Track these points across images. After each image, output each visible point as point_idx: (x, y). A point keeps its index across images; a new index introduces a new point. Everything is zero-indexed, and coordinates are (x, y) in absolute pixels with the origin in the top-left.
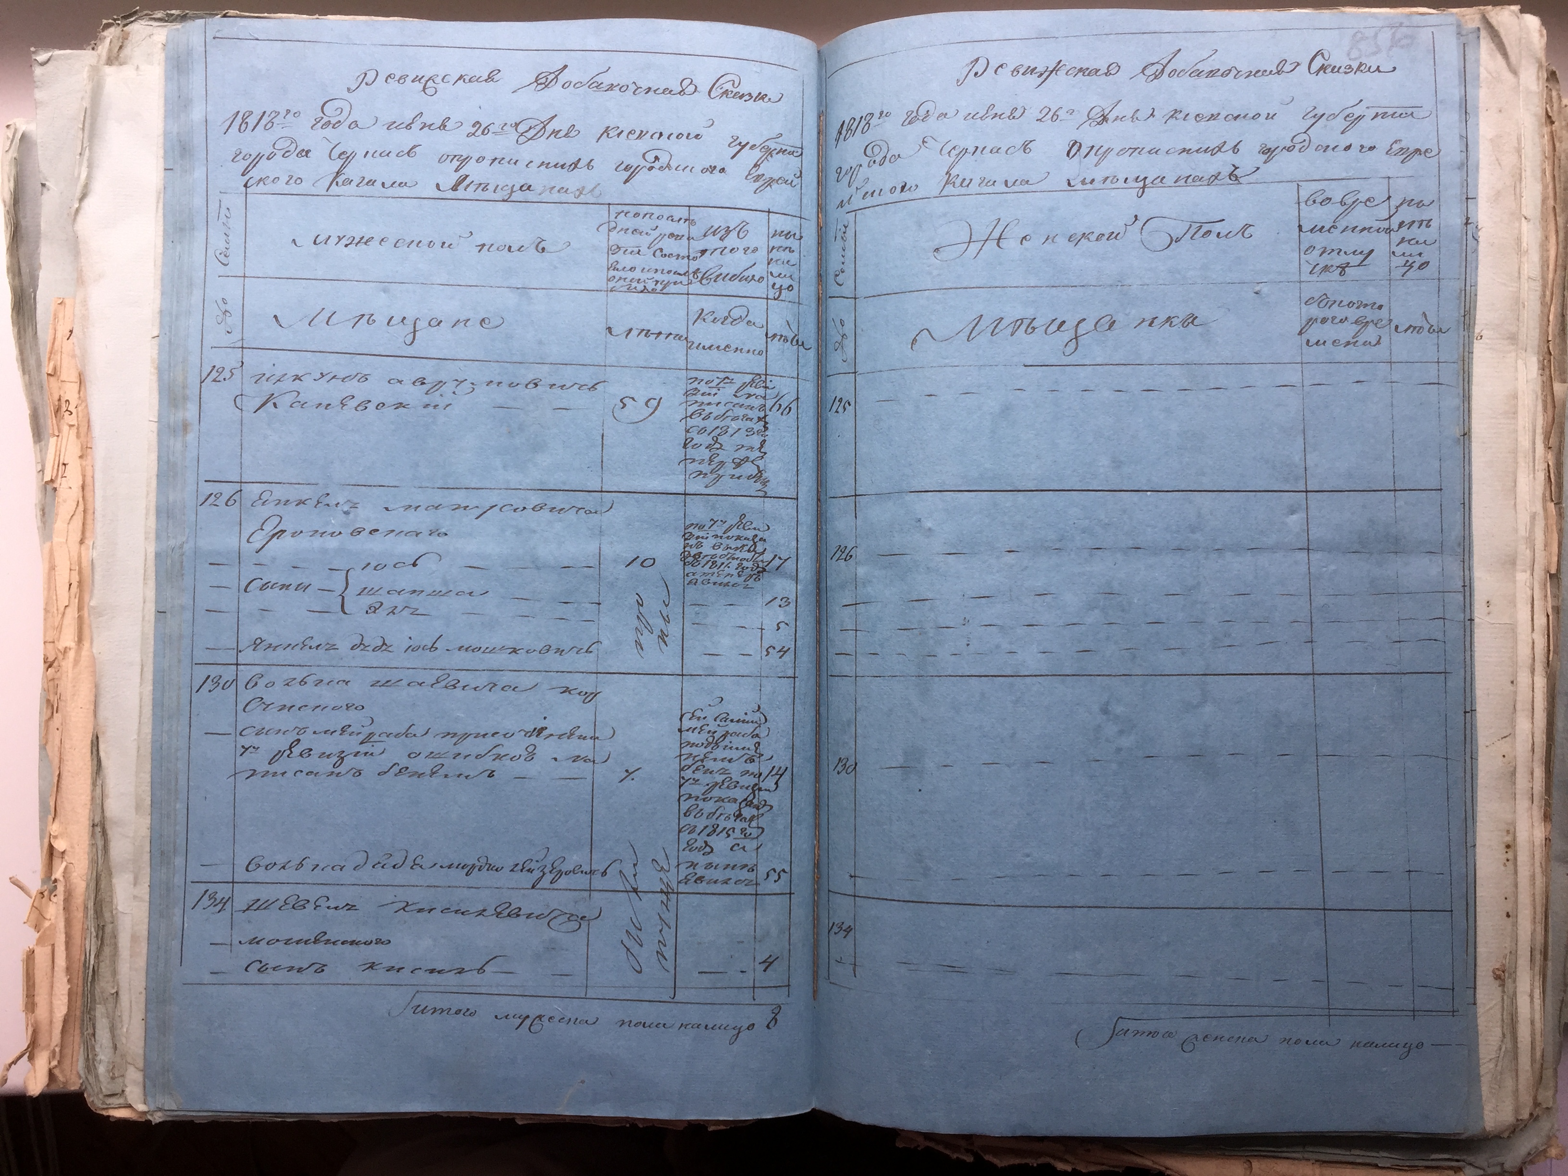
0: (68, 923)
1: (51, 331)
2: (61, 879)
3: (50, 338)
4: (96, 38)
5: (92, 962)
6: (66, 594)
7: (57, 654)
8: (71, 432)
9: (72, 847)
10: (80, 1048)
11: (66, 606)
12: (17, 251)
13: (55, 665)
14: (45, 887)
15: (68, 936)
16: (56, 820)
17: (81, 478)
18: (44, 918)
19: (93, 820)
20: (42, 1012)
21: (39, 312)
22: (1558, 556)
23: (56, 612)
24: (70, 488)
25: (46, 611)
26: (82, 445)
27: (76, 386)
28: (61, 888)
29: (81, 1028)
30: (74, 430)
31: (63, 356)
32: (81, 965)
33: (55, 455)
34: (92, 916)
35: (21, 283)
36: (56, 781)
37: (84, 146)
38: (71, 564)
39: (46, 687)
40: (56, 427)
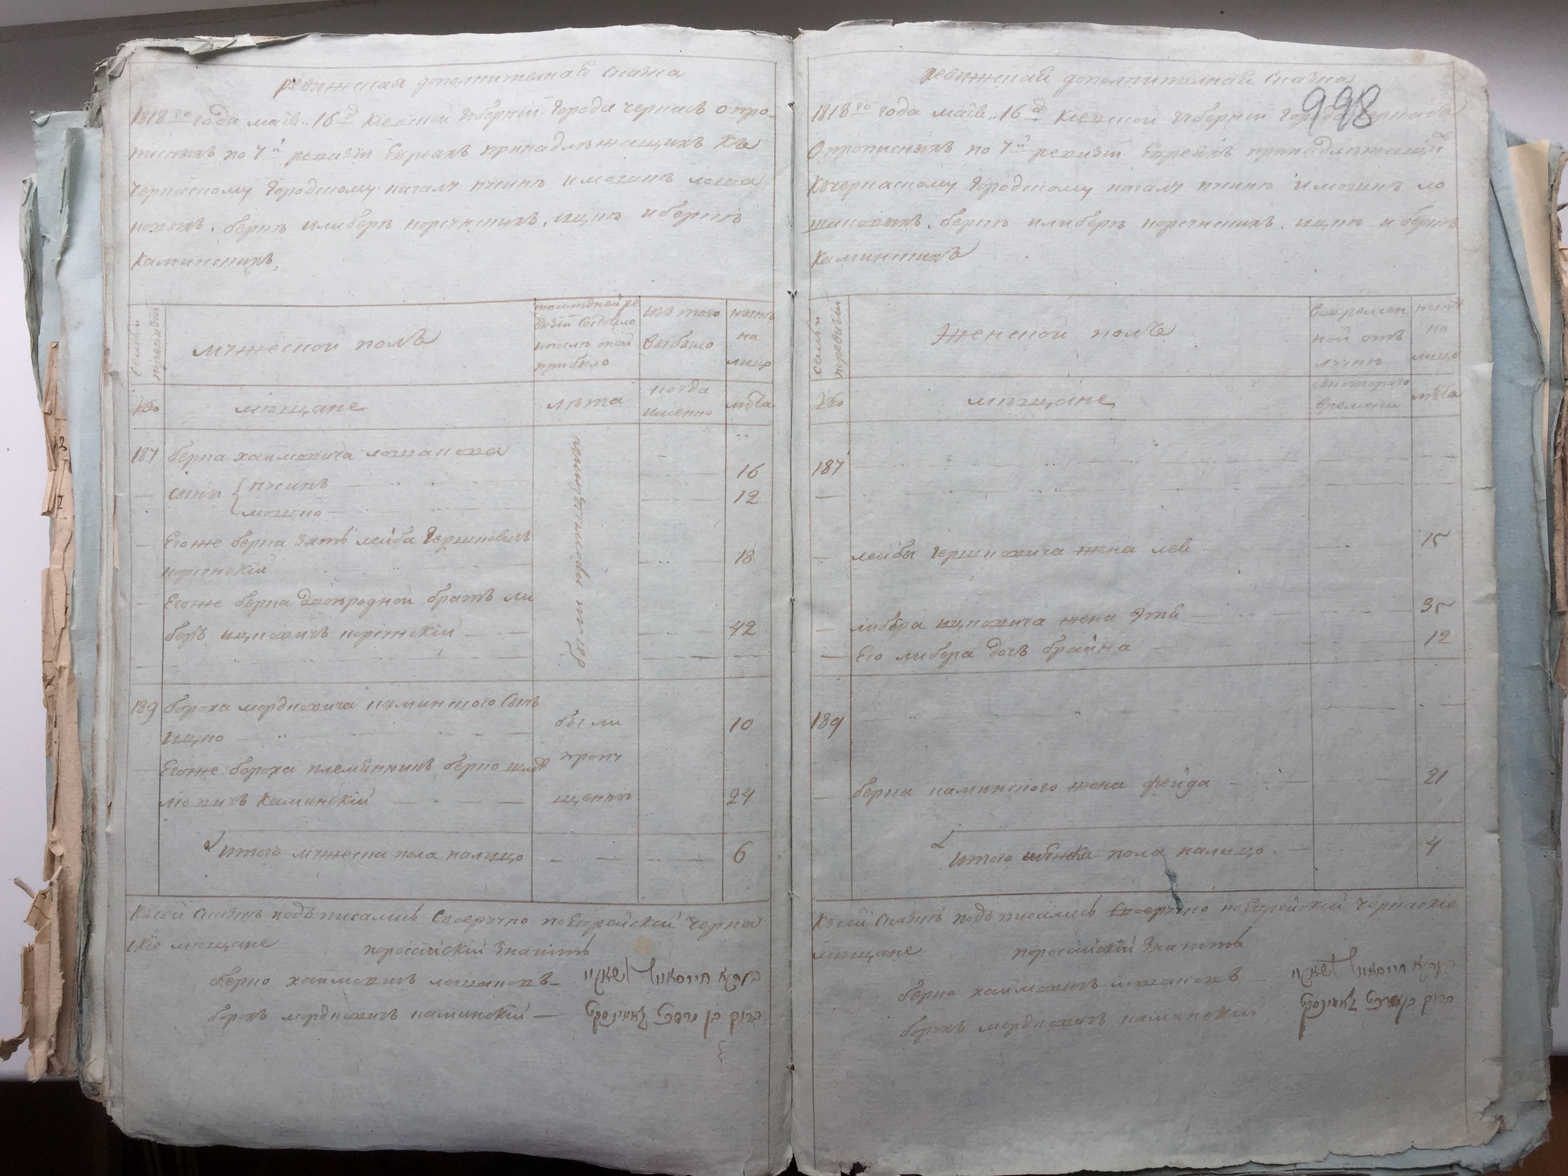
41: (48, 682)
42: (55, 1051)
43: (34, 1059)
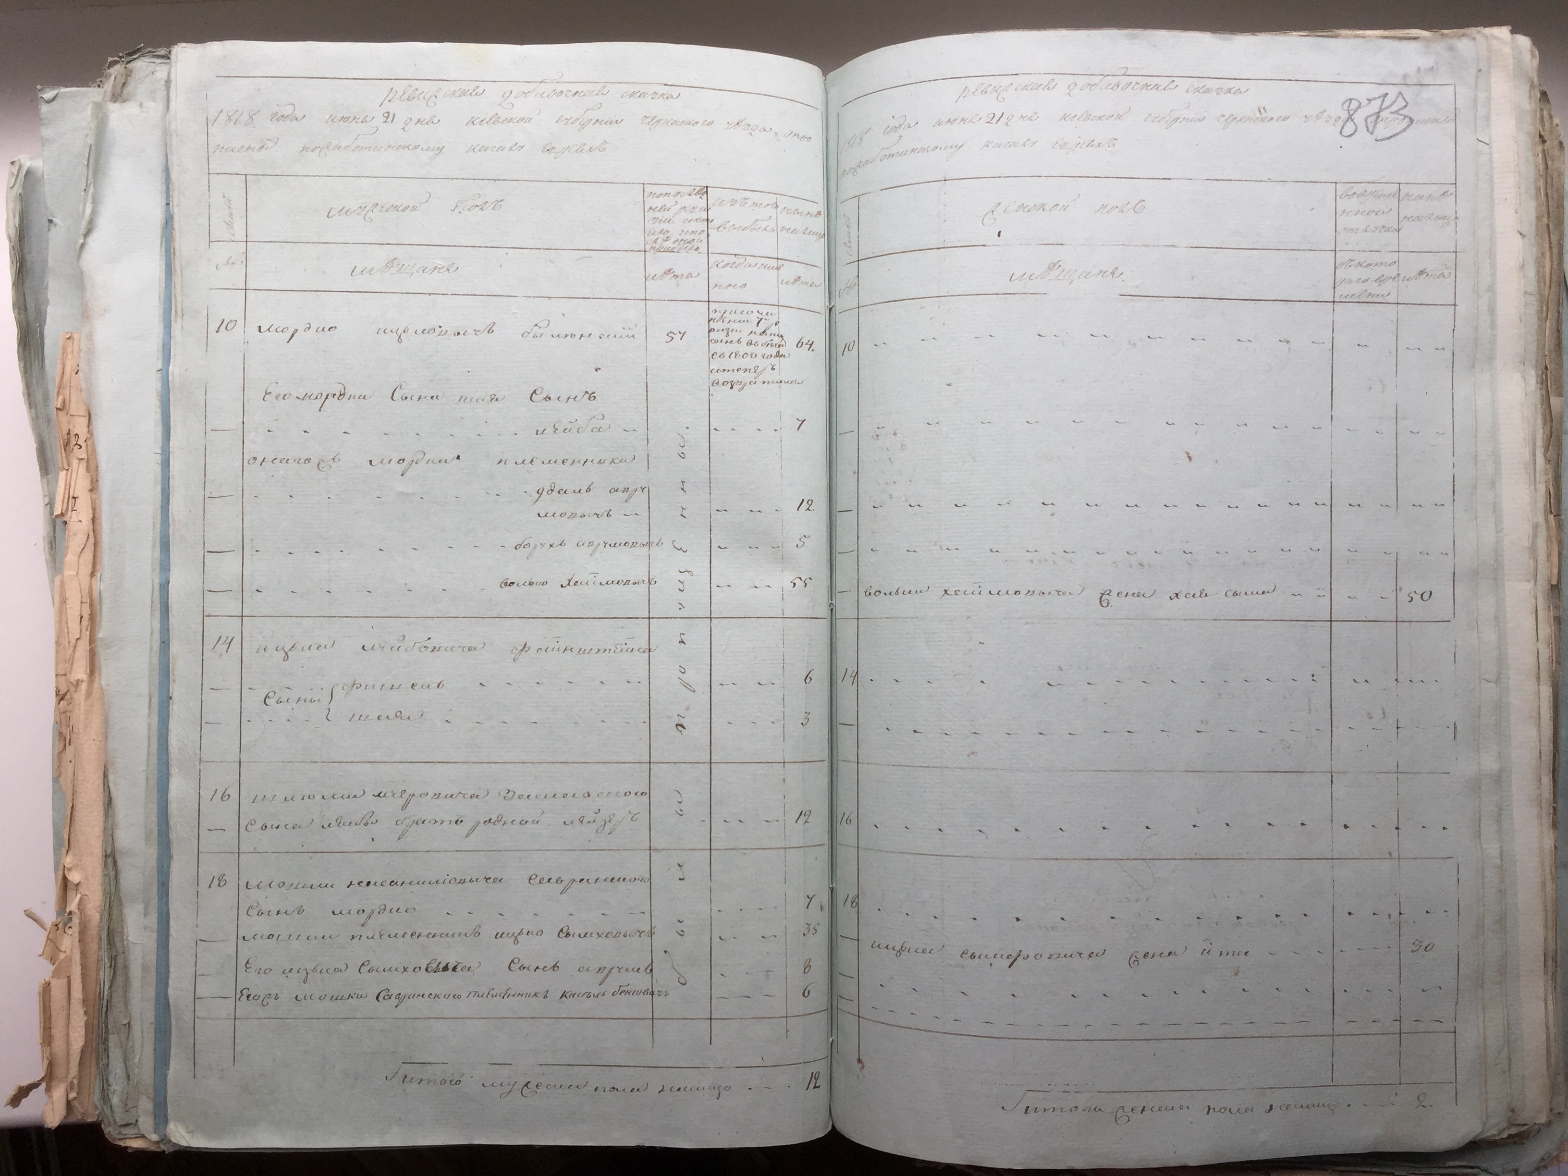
0: (84, 954)
1: (60, 366)
2: (76, 911)
3: (59, 372)
4: (101, 75)
5: (106, 993)
6: (78, 627)
7: (69, 687)
8: (80, 466)
9: (86, 879)
10: (96, 1079)
11: (78, 639)
12: (23, 286)
13: (68, 697)
14: (60, 919)
15: (84, 967)
16: (70, 852)
17: (91, 512)
18: (60, 951)
19: (106, 851)
20: (58, 1044)
21: (46, 347)
22: (1559, 567)
23: (67, 645)
24: (81, 521)
25: (58, 643)
26: (92, 479)
27: (85, 420)
28: (76, 920)
29: (97, 1059)
30: (84, 464)
31: (72, 390)
32: (97, 996)
33: (65, 489)
34: (106, 947)
35: (27, 317)
36: (69, 813)
37: (89, 182)
38: (82, 597)
39: (58, 720)
40: (65, 461)
41: (61, 697)
42: (77, 1093)
43: (53, 1103)
